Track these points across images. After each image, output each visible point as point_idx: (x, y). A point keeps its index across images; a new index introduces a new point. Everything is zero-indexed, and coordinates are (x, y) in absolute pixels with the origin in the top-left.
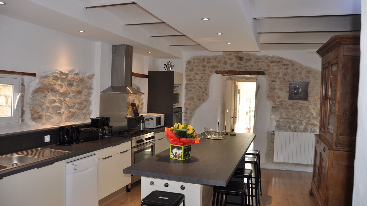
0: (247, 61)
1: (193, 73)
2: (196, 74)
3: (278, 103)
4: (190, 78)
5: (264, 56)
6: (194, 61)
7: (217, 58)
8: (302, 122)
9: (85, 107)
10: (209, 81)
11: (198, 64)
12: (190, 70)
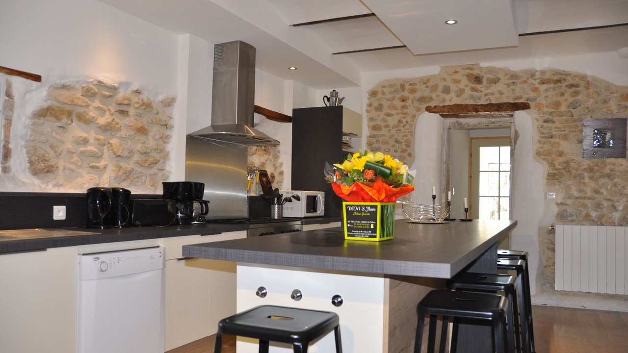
0: (490, 84)
1: (382, 114)
2: (389, 115)
3: (559, 167)
4: (377, 125)
5: (525, 72)
6: (384, 89)
7: (428, 80)
8: (616, 204)
9: (156, 162)
10: (415, 128)
11: (392, 96)
12: (376, 109)
